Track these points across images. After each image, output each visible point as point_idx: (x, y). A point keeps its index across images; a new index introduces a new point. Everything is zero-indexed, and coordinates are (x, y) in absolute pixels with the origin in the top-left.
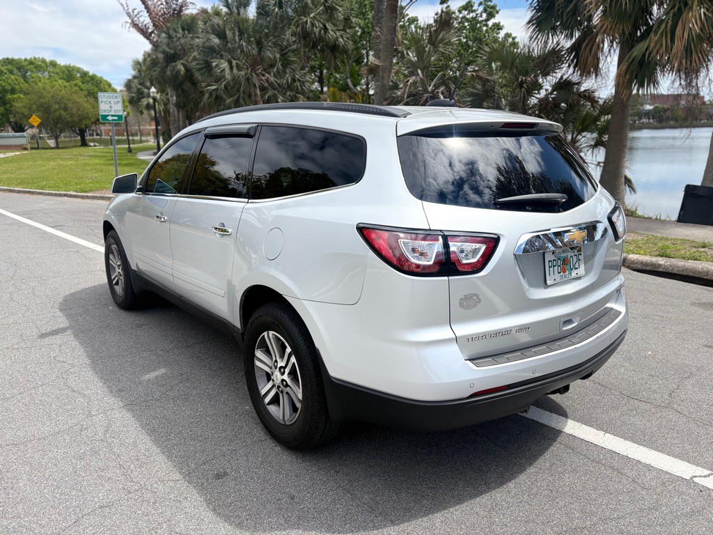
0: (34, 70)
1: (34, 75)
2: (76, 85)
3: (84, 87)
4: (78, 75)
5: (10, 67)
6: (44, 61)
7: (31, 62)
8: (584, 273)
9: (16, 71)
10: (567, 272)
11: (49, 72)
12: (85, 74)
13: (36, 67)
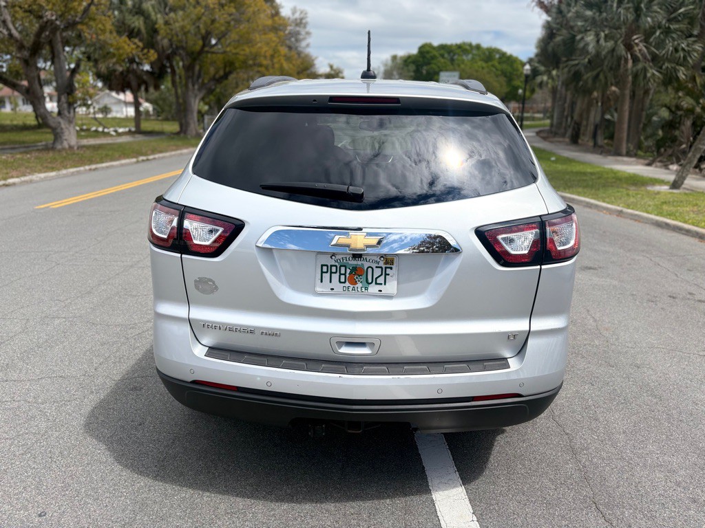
0: (461, 53)
1: (460, 58)
2: (493, 66)
3: (499, 67)
4: (497, 56)
5: (442, 52)
6: (470, 45)
7: (459, 47)
8: (395, 292)
9: (446, 55)
10: (359, 285)
11: (473, 55)
12: (503, 55)
13: (462, 51)
